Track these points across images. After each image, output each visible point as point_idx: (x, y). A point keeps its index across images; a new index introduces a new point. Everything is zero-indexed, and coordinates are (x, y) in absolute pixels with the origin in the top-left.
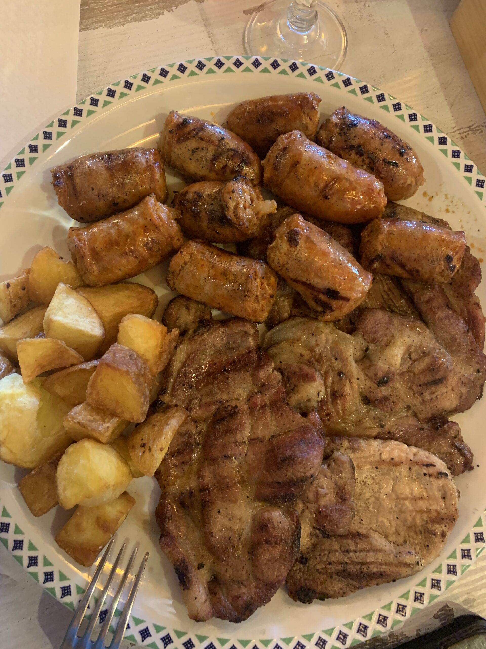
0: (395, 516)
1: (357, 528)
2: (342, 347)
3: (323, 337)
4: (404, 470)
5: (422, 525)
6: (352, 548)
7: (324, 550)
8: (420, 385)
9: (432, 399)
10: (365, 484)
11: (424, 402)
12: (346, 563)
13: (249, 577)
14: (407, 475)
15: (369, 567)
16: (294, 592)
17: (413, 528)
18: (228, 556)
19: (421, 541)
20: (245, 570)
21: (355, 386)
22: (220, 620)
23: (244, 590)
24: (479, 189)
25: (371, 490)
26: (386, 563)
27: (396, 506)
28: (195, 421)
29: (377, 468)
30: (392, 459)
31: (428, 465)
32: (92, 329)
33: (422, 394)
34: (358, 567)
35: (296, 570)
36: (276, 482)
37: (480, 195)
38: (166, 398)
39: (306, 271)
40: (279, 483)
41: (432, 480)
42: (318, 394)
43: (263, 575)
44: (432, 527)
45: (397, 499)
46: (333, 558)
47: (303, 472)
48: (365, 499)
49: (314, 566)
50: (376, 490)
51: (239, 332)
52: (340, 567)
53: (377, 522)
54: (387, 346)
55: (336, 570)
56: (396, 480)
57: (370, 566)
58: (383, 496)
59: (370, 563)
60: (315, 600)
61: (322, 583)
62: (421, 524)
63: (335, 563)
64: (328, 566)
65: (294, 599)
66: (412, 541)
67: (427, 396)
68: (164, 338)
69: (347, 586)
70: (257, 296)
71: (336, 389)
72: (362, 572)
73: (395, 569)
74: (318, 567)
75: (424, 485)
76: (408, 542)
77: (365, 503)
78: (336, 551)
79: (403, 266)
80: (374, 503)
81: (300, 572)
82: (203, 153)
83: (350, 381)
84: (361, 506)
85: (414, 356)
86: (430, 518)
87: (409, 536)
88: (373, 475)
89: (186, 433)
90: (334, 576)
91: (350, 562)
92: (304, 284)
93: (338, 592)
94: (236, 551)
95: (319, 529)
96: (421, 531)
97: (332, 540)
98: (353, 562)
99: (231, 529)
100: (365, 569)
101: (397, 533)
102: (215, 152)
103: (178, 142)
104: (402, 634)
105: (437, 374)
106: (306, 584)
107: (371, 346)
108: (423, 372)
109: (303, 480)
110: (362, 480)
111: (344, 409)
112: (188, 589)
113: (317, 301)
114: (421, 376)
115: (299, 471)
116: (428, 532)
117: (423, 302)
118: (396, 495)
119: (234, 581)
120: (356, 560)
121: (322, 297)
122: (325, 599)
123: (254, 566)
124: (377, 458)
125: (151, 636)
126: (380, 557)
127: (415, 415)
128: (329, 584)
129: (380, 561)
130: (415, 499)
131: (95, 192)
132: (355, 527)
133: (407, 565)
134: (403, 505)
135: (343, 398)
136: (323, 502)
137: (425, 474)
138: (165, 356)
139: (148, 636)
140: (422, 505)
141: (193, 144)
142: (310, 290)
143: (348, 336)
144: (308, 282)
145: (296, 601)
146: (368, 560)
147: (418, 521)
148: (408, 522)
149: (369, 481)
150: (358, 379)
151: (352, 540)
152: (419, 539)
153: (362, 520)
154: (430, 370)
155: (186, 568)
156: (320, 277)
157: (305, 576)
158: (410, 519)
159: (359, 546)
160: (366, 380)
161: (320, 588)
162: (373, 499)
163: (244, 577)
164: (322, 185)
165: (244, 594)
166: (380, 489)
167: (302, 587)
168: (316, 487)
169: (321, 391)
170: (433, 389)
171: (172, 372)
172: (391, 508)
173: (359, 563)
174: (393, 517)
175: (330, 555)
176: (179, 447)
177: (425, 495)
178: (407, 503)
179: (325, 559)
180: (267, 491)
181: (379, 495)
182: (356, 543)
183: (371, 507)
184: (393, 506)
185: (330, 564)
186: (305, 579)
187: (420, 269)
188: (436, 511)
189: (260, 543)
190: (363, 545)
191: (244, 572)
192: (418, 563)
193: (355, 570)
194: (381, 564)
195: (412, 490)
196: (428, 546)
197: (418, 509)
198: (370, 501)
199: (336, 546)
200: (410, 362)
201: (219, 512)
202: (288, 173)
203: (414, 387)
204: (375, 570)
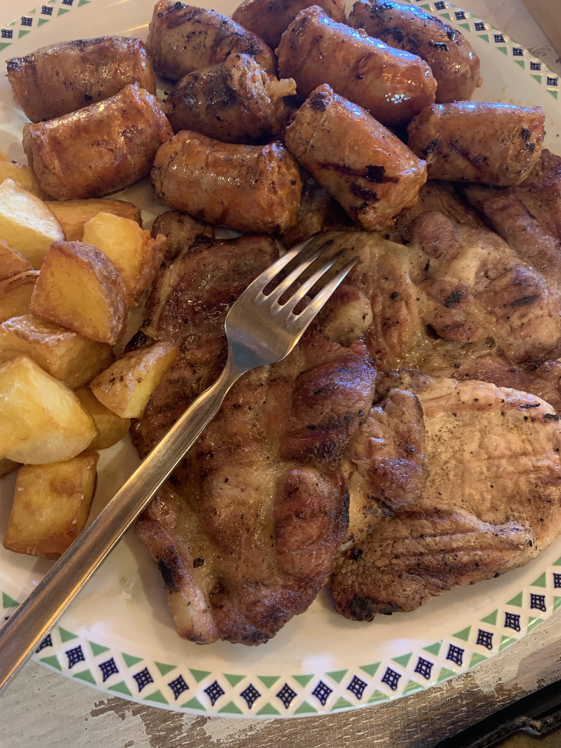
0: (489, 484)
1: (434, 504)
2: (394, 261)
3: (367, 250)
4: (494, 415)
5: (530, 491)
6: (429, 530)
7: (387, 539)
8: (505, 306)
9: (523, 324)
10: (439, 440)
11: (513, 330)
12: (421, 554)
13: (272, 573)
14: (499, 424)
15: (456, 556)
16: (344, 604)
17: (518, 497)
18: (240, 545)
19: (530, 514)
20: (265, 562)
21: (415, 310)
22: (227, 643)
23: (264, 592)
24: (552, 88)
25: (449, 447)
26: (481, 546)
27: (488, 470)
28: (192, 365)
29: (455, 415)
30: (476, 400)
31: (528, 406)
32: (46, 232)
33: (508, 318)
34: (440, 557)
35: (346, 573)
36: (308, 427)
37: (554, 94)
38: (150, 332)
39: (338, 145)
40: (312, 427)
41: (537, 425)
42: (364, 318)
43: (293, 567)
44: (545, 490)
45: (490, 458)
46: (400, 549)
47: (347, 406)
48: (442, 462)
49: (373, 564)
50: (457, 448)
51: (252, 250)
52: (413, 561)
53: (463, 495)
54: (453, 259)
55: (407, 566)
56: (484, 432)
57: (458, 554)
58: (467, 456)
59: (459, 549)
60: (378, 616)
61: (386, 587)
62: (528, 490)
63: (405, 556)
64: (394, 561)
65: (344, 615)
66: (517, 515)
67: (515, 321)
68: (146, 244)
69: (425, 586)
70: (273, 183)
71: (388, 316)
72: (446, 564)
73: (496, 554)
74: (379, 564)
75: (526, 435)
76: (512, 519)
77: (442, 469)
78: (406, 538)
79: (465, 154)
80: (456, 467)
81: (352, 574)
82: (201, 38)
83: (407, 303)
84: (436, 473)
85: (491, 274)
86: (539, 478)
87: (512, 510)
88: (450, 426)
89: (178, 381)
90: (405, 575)
91: (426, 552)
92: (337, 167)
93: (412, 597)
94: (252, 534)
95: (377, 500)
96: (529, 500)
97: (397, 524)
98: (432, 552)
99: (242, 503)
100: (451, 558)
101: (494, 508)
102: (216, 36)
103: (169, 27)
104: (515, 687)
105: (525, 289)
106: (362, 590)
107: (433, 262)
108: (506, 288)
109: (348, 420)
110: (434, 434)
111: (401, 343)
112: (177, 590)
113: (356, 190)
114: (505, 293)
115: (341, 406)
116: (540, 498)
117: (497, 210)
118: (488, 453)
119: (248, 582)
120: (436, 547)
121: (361, 182)
122: (393, 613)
123: (280, 553)
124: (453, 401)
125: (117, 672)
126: (472, 538)
127: (501, 354)
128: (398, 587)
129: (472, 544)
130: (515, 456)
131: (62, 77)
132: (428, 503)
133: (514, 546)
134: (498, 467)
135: (398, 326)
136: (379, 457)
137: (526, 418)
138: (146, 270)
139: (113, 672)
140: (526, 462)
141: (188, 28)
142: (346, 176)
143: (400, 246)
144: (341, 164)
145: (348, 618)
146: (455, 545)
147: (524, 486)
148: (509, 491)
149: (446, 436)
150: (418, 299)
151: (426, 519)
152: (527, 512)
153: (440, 494)
154: (515, 285)
155: (174, 561)
156: (358, 153)
157: (360, 580)
158: (510, 484)
159: (440, 528)
160: (429, 300)
161: (383, 595)
162: (453, 462)
163: (265, 575)
164: (352, 62)
165: (266, 597)
166: (462, 445)
167: (356, 595)
168: (368, 437)
169: (367, 314)
170: (523, 310)
171: (159, 299)
172: (482, 473)
173: (442, 550)
174: (486, 488)
175: (396, 545)
176: (168, 400)
177: (530, 449)
178: (504, 462)
179: (388, 551)
180: (297, 443)
181: (462, 455)
182: (434, 523)
183: (452, 474)
184: (485, 470)
185: (397, 557)
186: (360, 584)
187: (488, 155)
188: (549, 468)
189: (288, 518)
190: (445, 524)
191: (264, 567)
192: (530, 544)
193: (435, 563)
194: (474, 549)
195: (509, 442)
196: (542, 520)
197: (521, 469)
198: (449, 465)
199: (404, 532)
200: (488, 281)
201: (226, 480)
202: (309, 52)
203: (497, 310)
204: (466, 559)
